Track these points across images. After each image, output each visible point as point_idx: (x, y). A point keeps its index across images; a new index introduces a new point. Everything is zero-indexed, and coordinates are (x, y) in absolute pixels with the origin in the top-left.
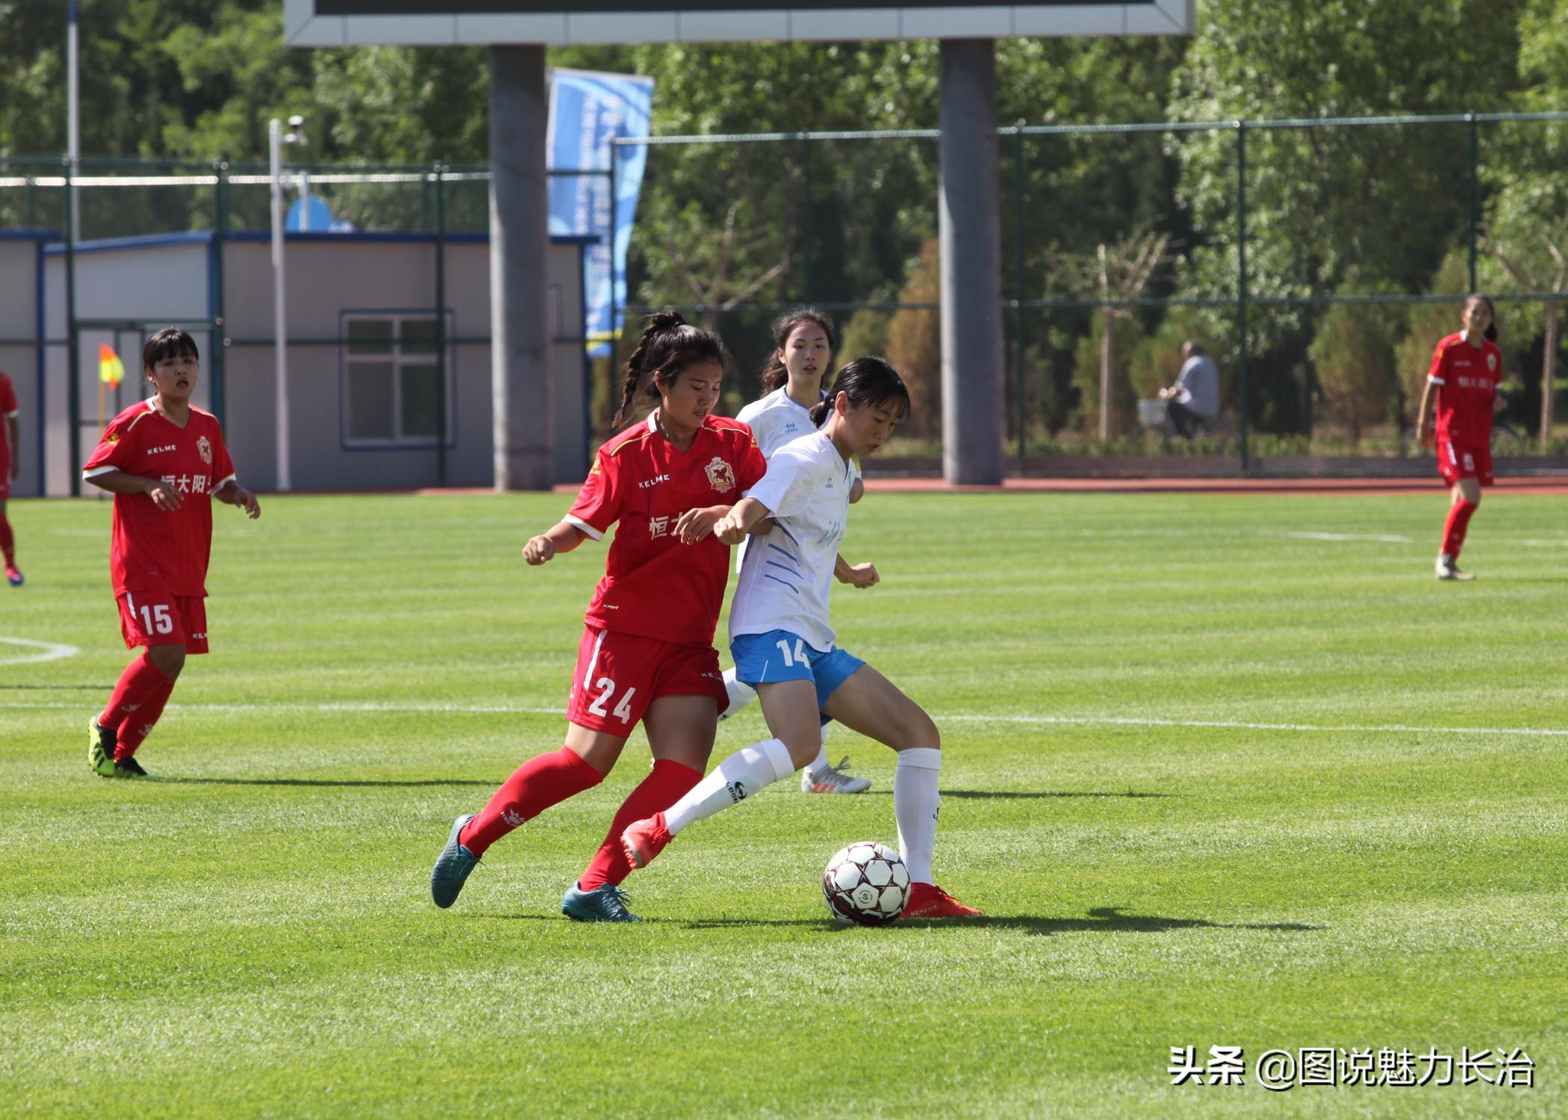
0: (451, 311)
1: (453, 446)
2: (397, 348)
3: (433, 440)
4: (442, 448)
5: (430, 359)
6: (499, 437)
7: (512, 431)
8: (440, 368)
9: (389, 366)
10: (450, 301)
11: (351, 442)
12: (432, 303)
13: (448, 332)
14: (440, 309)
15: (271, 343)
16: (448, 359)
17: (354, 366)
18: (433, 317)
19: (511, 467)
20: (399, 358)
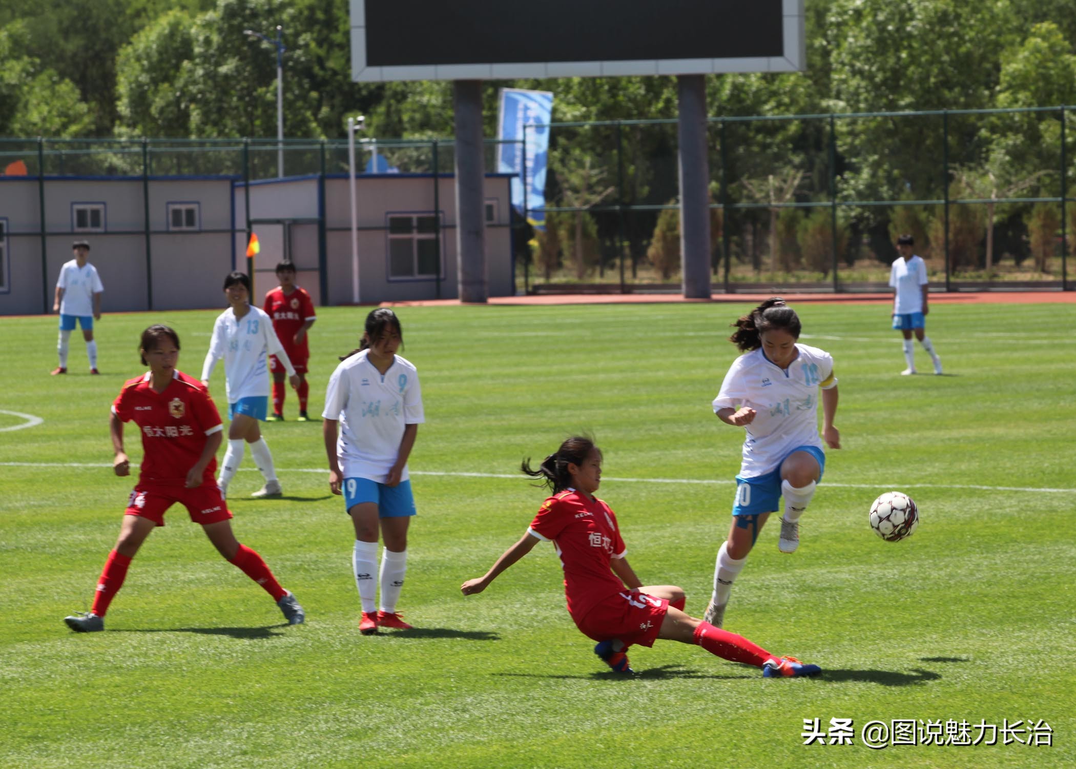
0: (442, 212)
1: (444, 279)
2: (415, 231)
3: (434, 277)
4: (438, 280)
5: (431, 236)
6: (460, 276)
7: (464, 272)
8: (437, 241)
9: (410, 241)
10: (441, 208)
11: (392, 278)
12: (432, 208)
13: (441, 223)
14: (437, 211)
15: (349, 229)
16: (441, 236)
17: (393, 241)
18: (432, 215)
19: (465, 290)
20: (416, 236)
